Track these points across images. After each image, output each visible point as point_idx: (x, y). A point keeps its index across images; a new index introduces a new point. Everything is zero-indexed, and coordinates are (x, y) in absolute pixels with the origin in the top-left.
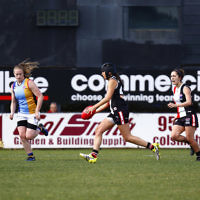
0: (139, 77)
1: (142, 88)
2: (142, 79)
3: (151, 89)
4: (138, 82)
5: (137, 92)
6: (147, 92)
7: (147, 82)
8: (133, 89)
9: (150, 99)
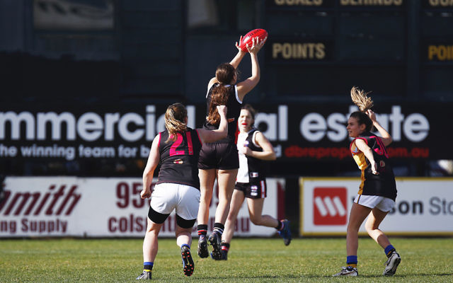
0: (51, 116)
1: (56, 135)
2: (56, 120)
3: (71, 135)
4: (49, 125)
5: (48, 142)
6: (64, 142)
7: (64, 125)
8: (42, 135)
9: (70, 154)
